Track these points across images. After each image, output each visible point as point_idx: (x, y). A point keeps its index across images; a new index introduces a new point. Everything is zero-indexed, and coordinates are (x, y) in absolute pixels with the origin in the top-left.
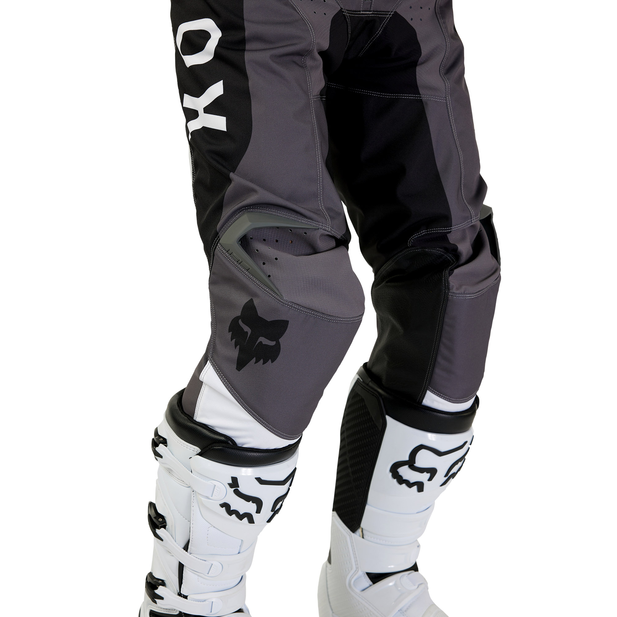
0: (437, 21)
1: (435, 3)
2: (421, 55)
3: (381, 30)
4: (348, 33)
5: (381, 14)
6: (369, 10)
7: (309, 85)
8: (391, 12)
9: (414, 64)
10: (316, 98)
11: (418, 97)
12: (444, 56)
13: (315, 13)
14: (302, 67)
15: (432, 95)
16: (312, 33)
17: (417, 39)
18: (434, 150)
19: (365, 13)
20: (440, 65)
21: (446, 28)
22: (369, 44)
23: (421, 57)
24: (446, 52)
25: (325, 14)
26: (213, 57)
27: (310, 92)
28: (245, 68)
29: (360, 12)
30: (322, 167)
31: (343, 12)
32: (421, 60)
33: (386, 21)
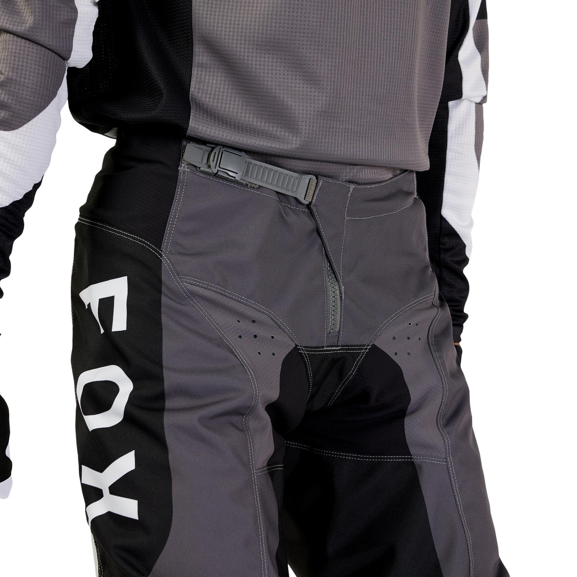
0: (431, 355)
1: (427, 331)
2: (410, 401)
3: (354, 370)
4: (308, 377)
5: (353, 349)
6: (336, 344)
7: (252, 455)
8: (367, 346)
9: (402, 414)
10: (261, 472)
11: (408, 458)
12: (441, 401)
13: (260, 353)
14: (242, 430)
15: (427, 456)
16: (254, 383)
17: (404, 379)
18: (432, 530)
19: (331, 348)
20: (437, 414)
21: (443, 364)
22: (340, 388)
23: (410, 404)
24: (443, 396)
25: (274, 354)
26: (122, 420)
27: (252, 465)
28: (165, 435)
29: (324, 348)
30: (268, 566)
31: (299, 349)
32: (410, 407)
33: (361, 358)
